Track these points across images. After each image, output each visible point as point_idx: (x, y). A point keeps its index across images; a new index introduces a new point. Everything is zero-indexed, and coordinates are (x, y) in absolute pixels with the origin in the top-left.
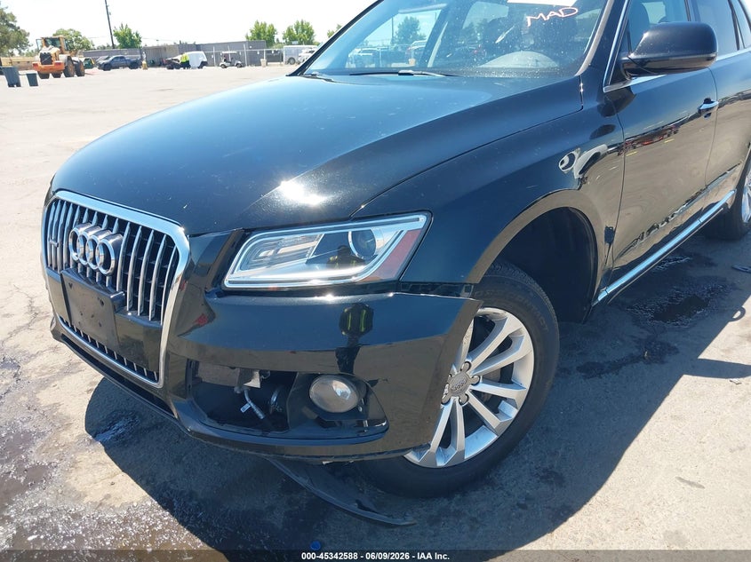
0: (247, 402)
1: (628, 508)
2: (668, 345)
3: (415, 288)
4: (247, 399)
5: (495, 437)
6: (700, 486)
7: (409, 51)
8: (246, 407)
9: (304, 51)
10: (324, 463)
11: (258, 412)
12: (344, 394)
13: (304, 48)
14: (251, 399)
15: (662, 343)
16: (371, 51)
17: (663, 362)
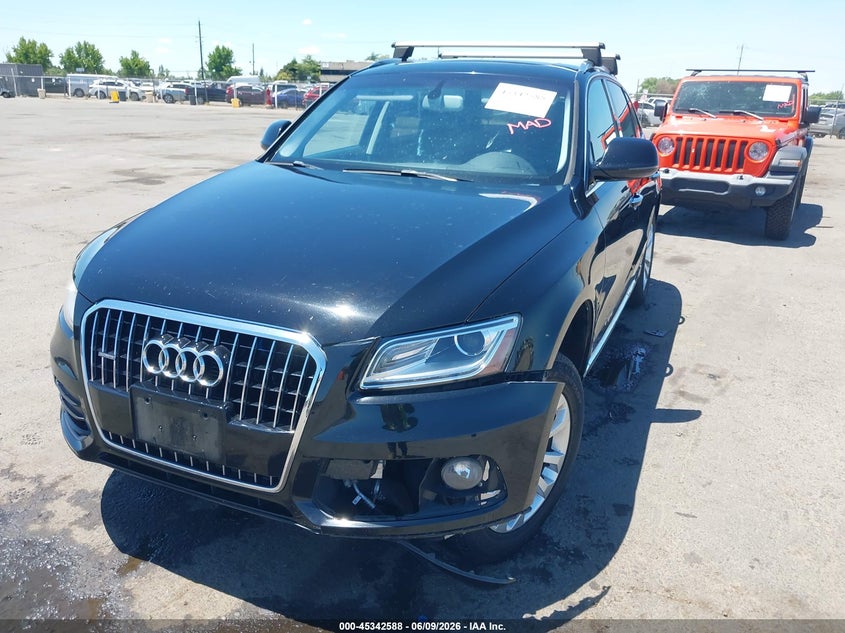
0: (357, 495)
1: (651, 542)
2: (625, 405)
3: (519, 377)
4: (358, 491)
5: (543, 500)
6: (694, 517)
7: (231, 90)
8: (358, 499)
9: (97, 82)
10: (446, 538)
11: (369, 502)
12: (464, 473)
13: (96, 79)
14: (360, 491)
15: (619, 405)
16: (182, 87)
17: (627, 421)
